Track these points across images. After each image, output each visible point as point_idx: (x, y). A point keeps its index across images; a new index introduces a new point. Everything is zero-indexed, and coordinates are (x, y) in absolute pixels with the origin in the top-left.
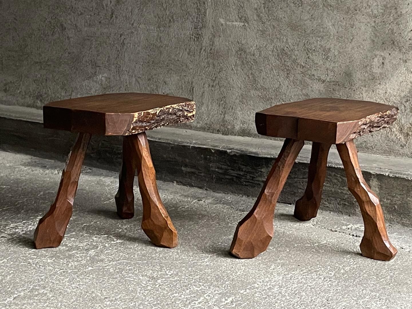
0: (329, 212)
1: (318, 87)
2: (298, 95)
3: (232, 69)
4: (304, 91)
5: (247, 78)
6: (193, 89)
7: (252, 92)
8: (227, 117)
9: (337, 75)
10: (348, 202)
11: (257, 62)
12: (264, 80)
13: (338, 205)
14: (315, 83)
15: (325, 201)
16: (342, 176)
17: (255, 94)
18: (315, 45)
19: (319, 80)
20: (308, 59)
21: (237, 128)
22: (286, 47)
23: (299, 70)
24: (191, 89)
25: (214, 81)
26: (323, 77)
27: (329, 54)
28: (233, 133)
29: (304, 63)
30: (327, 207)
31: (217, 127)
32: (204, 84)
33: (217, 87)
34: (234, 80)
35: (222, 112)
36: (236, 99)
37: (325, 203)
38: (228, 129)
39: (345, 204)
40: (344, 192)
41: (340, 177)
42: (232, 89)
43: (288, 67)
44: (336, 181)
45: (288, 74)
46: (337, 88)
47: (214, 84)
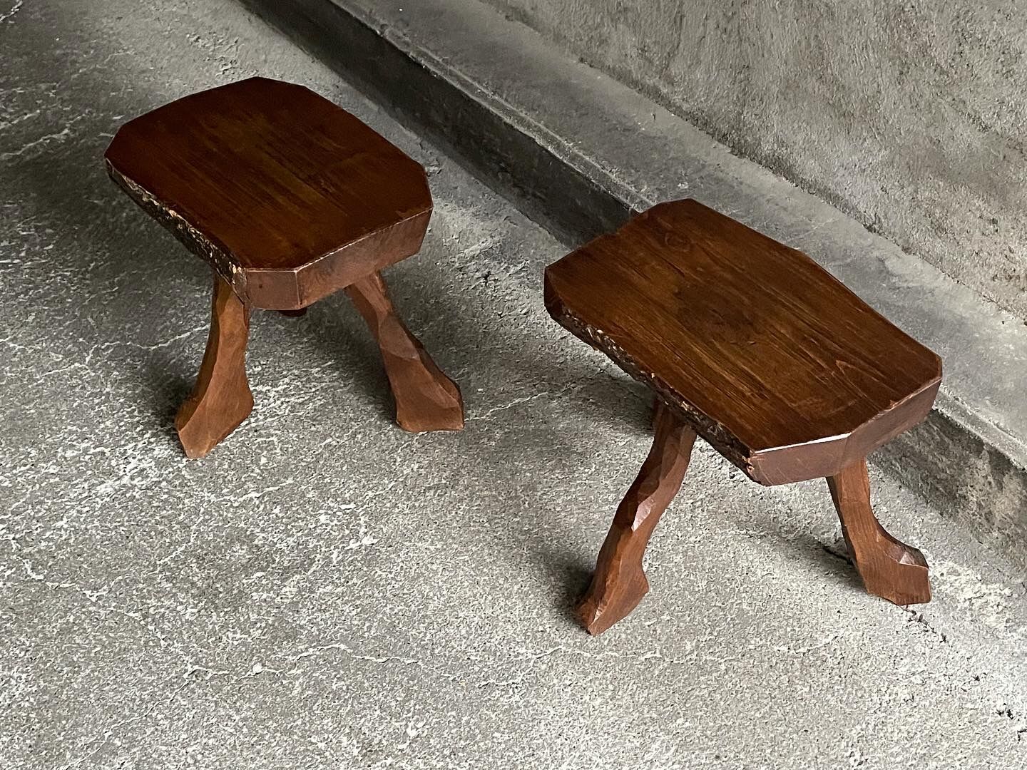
0: (898, 483)
1: (969, 136)
2: (916, 134)
3: (774, 8)
4: (932, 129)
5: (804, 44)
6: (681, 19)
7: (812, 83)
8: (748, 116)
9: (1023, 126)
10: (945, 488)
11: (833, 14)
12: (843, 66)
13: (920, 480)
14: (963, 122)
15: (895, 459)
16: (944, 432)
17: (816, 90)
18: (986, 27)
19: (976, 119)
20: (958, 56)
21: (766, 148)
22: (909, 5)
23: (930, 75)
24: (678, 19)
25: (729, 20)
26: (986, 117)
27: (1014, 67)
28: (755, 157)
29: (946, 61)
30: (897, 472)
31: (724, 128)
32: (706, 18)
33: (734, 37)
34: (774, 37)
35: (738, 97)
36: (772, 82)
37: (894, 462)
38: (746, 141)
39: (937, 489)
40: (940, 465)
41: (938, 434)
42: (766, 55)
43: (906, 56)
44: (926, 435)
45: (901, 73)
46: (1015, 156)
47: (729, 28)
